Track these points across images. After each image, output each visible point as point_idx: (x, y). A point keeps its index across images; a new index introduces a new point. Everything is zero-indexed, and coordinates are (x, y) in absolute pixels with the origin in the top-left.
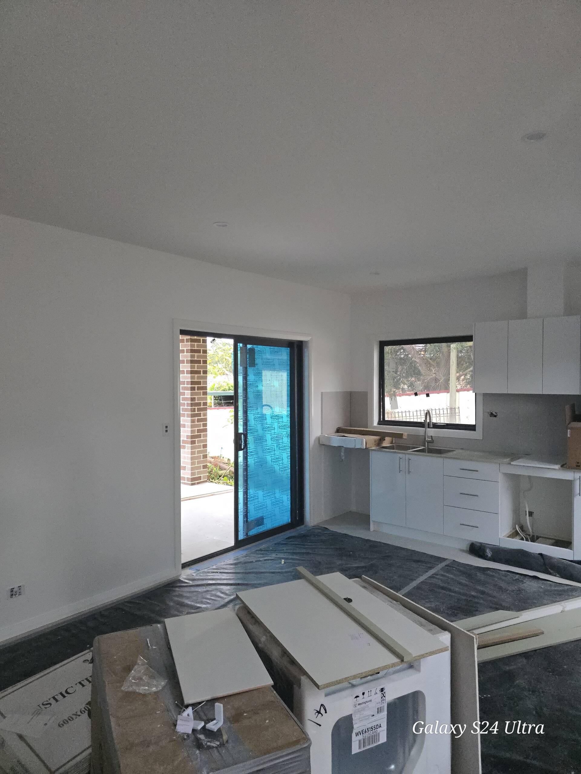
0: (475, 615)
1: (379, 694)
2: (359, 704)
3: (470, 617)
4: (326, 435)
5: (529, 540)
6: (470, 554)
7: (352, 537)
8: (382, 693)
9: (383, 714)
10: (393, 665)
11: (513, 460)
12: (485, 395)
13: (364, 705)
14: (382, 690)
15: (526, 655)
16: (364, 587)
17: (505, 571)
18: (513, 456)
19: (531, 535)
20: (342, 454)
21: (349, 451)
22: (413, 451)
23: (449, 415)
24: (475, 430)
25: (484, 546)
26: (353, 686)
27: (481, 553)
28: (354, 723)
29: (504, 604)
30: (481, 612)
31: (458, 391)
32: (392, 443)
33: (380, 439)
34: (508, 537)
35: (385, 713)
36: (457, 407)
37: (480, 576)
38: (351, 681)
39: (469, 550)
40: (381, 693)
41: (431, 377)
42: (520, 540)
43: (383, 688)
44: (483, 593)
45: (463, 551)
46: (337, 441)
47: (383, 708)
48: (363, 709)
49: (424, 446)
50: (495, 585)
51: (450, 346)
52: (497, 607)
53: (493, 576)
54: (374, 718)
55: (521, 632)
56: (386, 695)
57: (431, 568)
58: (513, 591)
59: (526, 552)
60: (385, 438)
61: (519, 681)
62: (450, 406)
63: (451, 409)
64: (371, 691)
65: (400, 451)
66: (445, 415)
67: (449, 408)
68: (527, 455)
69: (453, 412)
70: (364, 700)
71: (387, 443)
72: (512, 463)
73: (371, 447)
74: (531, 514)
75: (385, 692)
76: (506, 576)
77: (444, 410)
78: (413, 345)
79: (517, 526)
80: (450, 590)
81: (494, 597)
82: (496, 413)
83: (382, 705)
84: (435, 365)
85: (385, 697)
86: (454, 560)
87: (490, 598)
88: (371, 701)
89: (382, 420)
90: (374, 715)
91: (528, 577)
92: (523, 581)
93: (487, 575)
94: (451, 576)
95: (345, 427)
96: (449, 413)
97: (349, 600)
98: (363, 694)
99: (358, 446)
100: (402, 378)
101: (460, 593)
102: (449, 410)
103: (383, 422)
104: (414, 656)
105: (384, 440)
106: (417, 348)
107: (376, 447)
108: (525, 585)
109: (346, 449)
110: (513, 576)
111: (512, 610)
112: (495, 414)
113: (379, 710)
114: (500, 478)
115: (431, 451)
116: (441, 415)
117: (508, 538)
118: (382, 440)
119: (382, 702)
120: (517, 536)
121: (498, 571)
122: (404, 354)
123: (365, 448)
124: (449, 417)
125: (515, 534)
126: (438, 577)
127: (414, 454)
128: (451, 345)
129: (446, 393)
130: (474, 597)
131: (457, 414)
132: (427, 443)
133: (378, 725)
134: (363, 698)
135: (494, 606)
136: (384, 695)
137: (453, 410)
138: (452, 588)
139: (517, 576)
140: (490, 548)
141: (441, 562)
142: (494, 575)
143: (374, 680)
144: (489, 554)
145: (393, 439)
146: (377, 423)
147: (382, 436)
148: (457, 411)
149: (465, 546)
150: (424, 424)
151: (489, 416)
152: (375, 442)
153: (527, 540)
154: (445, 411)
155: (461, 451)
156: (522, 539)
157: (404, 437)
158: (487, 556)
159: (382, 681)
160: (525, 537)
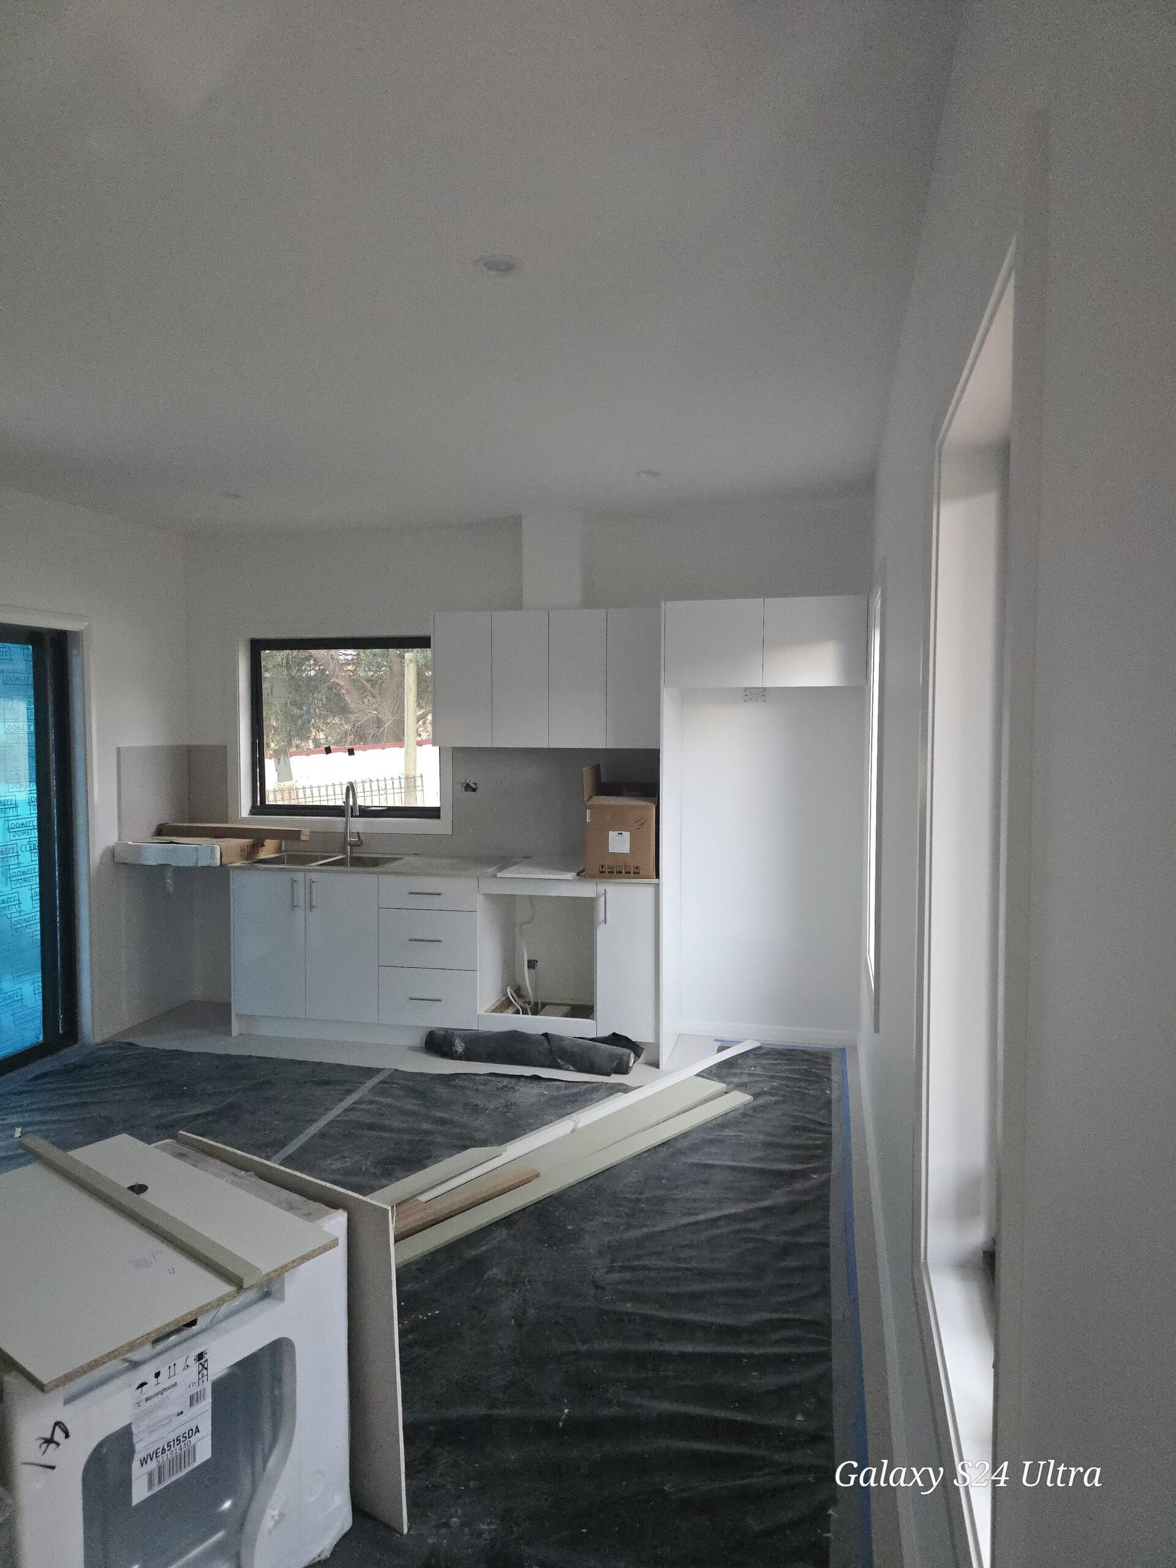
0: (425, 1167)
1: (195, 1367)
2: (147, 1399)
3: (415, 1173)
4: (130, 843)
5: (530, 1013)
6: (426, 1053)
7: (190, 1054)
8: (201, 1364)
9: (203, 1404)
10: (221, 1301)
11: (501, 869)
12: (457, 750)
13: (157, 1399)
14: (200, 1356)
15: (507, 1221)
16: (181, 1156)
17: (484, 1075)
18: (504, 861)
19: (532, 1003)
20: (169, 881)
21: (184, 873)
22: (322, 864)
23: (403, 790)
24: (438, 817)
25: (453, 1034)
26: (135, 1365)
27: (446, 1049)
28: (135, 1441)
29: (479, 1135)
30: (437, 1159)
31: (420, 744)
32: (279, 850)
33: (253, 845)
34: (492, 1012)
35: (207, 1403)
36: (418, 774)
37: (443, 1091)
38: (128, 1356)
39: (424, 1046)
40: (198, 1363)
41: (370, 715)
42: (513, 1013)
43: (202, 1353)
44: (443, 1122)
45: (414, 1049)
46: (155, 853)
47: (202, 1393)
48: (158, 1407)
49: (344, 853)
50: (466, 1105)
51: (403, 657)
52: (465, 1142)
53: (463, 1088)
54: (182, 1418)
55: (502, 1182)
56: (210, 1366)
57: (349, 1092)
58: (496, 1109)
59: (522, 1034)
60: (264, 841)
61: (495, 1272)
62: (405, 772)
63: (407, 778)
64: (175, 1365)
65: (294, 867)
66: (396, 791)
67: (403, 776)
68: (526, 858)
69: (412, 784)
70: (160, 1388)
71: (268, 850)
72: (499, 875)
73: (234, 863)
74: (532, 964)
75: (207, 1360)
76: (486, 1084)
77: (394, 781)
78: (333, 652)
79: (508, 988)
80: (383, 1128)
81: (463, 1126)
82: (475, 784)
83: (201, 1387)
84: (376, 692)
85: (207, 1369)
86: (396, 1070)
87: (458, 1130)
88: (175, 1385)
89: (259, 804)
90: (182, 1413)
91: (523, 1079)
92: (514, 1088)
93: (454, 1086)
94: (389, 1100)
95: (175, 822)
96: (403, 785)
97: (139, 1189)
98: (157, 1375)
99: (203, 863)
100: (314, 718)
101: (400, 1131)
102: (403, 781)
103: (261, 808)
104: (264, 1273)
105: (263, 845)
106: (341, 657)
107: (245, 860)
108: (517, 1094)
109: (178, 869)
110: (498, 1082)
111: (492, 1144)
112: (473, 786)
113: (194, 1400)
114: (480, 905)
115: (359, 862)
116: (388, 792)
117: (493, 1014)
118: (257, 845)
119: (200, 1380)
120: (510, 1008)
121: (474, 1077)
122: (317, 668)
123: (219, 864)
124: (403, 794)
125: (505, 1005)
126: (363, 1106)
127: (322, 871)
128: (406, 654)
129: (398, 748)
130: (428, 1132)
131: (419, 788)
132: (349, 847)
133: (192, 1430)
134: (158, 1384)
135: (459, 1143)
136: (206, 1366)
137: (410, 782)
138: (387, 1122)
139: (505, 1081)
140: (460, 1036)
141: (371, 1078)
142: (465, 1086)
143: (185, 1340)
144: (459, 1047)
145: (281, 844)
146: (248, 811)
147: (258, 838)
148: (418, 782)
149: (418, 1039)
150: (344, 811)
151: (463, 790)
152: (242, 850)
153: (525, 1012)
154: (397, 783)
155: (411, 858)
156: (518, 1012)
157: (303, 838)
158: (457, 1052)
159: (200, 1339)
160: (521, 1007)
